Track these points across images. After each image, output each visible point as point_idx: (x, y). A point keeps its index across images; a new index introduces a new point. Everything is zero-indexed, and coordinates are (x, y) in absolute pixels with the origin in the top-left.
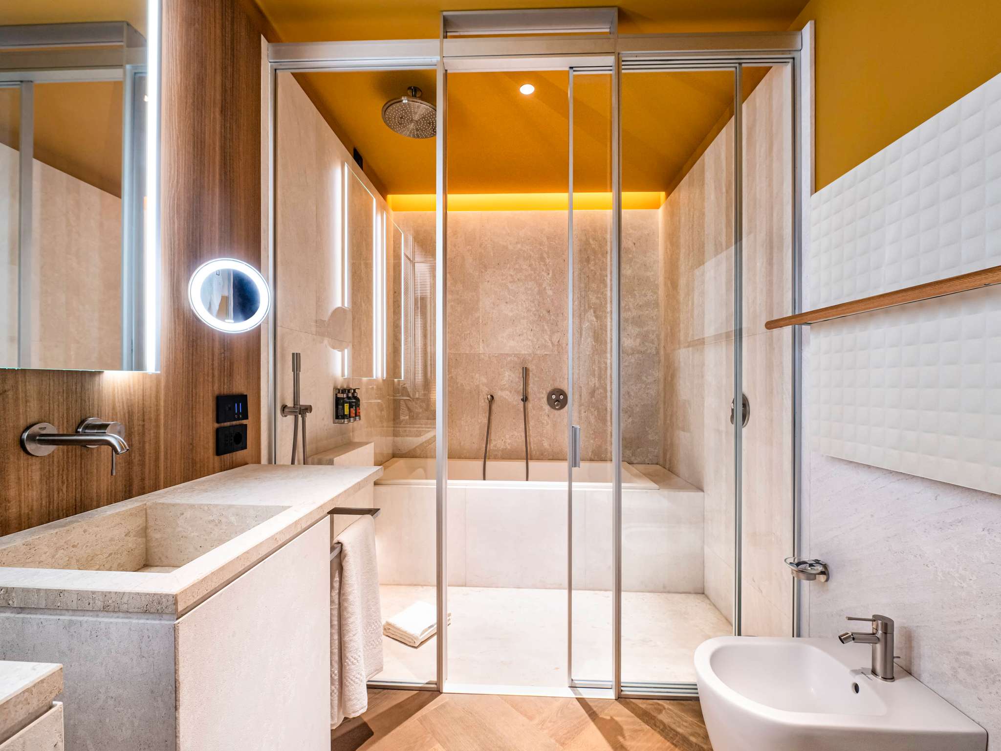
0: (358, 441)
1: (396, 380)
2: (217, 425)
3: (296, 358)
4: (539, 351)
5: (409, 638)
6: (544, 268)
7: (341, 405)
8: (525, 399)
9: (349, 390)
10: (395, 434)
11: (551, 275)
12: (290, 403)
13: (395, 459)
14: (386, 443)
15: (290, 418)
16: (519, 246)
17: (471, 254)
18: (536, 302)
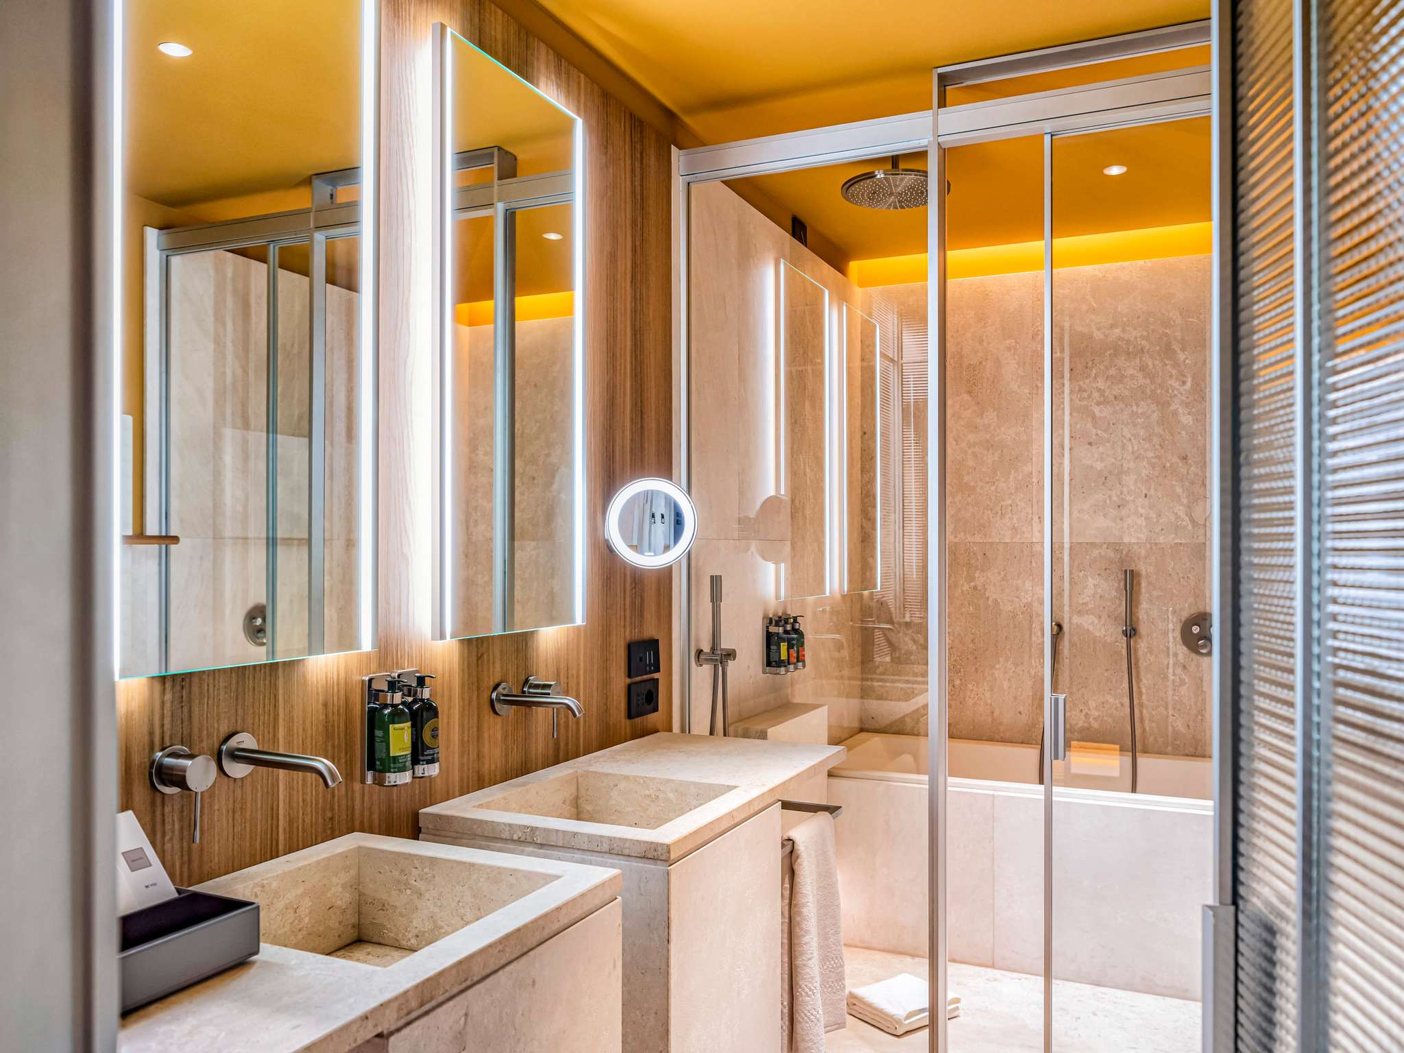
0: (799, 702)
1: (866, 593)
2: (628, 681)
3: (716, 582)
4: (1161, 538)
5: (886, 1020)
6: (1174, 372)
7: (775, 645)
8: (1131, 632)
9: (787, 619)
10: (865, 693)
11: (1189, 384)
12: (706, 648)
13: (863, 735)
14: (849, 709)
15: (707, 669)
16: (1117, 331)
17: (1014, 354)
18: (1156, 440)
